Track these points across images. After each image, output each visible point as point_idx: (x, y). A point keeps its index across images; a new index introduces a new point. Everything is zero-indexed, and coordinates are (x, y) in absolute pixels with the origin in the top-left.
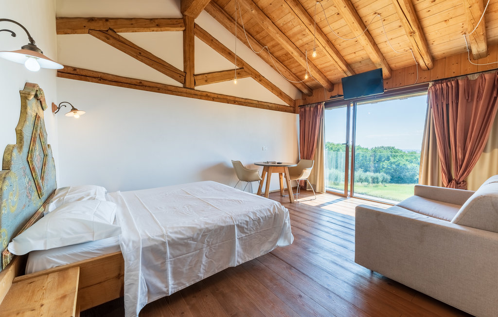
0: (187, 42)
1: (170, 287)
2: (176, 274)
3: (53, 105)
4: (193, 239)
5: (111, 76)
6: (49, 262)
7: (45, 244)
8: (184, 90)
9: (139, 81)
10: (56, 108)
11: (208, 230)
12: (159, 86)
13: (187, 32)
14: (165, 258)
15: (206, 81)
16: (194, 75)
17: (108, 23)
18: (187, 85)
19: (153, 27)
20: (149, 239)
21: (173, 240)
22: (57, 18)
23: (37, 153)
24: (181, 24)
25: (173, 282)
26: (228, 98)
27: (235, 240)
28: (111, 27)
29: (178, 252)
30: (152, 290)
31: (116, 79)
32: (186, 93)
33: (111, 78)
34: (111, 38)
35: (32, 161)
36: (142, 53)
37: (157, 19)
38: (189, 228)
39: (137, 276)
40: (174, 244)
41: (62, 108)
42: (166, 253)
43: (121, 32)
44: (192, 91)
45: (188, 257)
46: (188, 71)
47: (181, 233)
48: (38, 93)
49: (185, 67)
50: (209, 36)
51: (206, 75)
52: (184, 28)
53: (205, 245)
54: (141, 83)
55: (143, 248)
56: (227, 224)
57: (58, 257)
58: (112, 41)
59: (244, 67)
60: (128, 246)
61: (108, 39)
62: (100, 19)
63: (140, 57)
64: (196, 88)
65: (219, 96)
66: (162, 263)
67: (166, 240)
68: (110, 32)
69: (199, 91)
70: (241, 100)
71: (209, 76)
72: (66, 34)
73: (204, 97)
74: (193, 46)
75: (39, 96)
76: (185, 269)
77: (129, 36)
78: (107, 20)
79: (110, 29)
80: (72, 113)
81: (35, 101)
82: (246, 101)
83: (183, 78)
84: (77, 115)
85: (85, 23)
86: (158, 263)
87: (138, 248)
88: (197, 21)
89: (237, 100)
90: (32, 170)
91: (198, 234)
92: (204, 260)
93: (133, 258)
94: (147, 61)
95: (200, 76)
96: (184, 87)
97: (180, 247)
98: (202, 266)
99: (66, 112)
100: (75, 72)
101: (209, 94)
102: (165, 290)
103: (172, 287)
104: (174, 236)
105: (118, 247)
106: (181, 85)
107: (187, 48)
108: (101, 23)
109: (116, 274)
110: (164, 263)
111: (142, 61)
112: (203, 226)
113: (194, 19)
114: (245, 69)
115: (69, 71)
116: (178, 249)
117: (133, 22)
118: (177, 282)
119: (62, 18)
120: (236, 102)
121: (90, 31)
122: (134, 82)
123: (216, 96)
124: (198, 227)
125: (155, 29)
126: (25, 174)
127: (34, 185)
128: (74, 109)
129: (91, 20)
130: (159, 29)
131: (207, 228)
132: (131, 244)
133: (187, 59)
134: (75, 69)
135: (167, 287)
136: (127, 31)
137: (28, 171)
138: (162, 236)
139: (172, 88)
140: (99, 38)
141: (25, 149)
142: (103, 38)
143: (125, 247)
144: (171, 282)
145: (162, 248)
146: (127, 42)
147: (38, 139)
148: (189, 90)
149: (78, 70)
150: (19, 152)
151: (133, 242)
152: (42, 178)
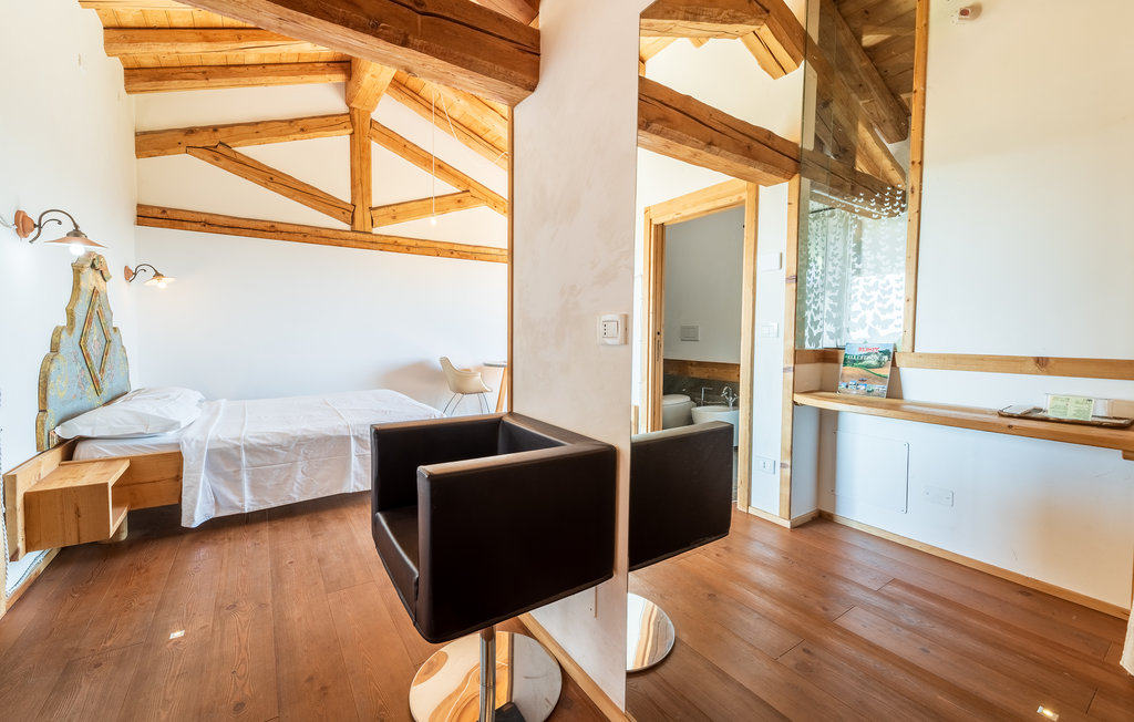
0: (357, 154)
1: (246, 502)
2: (255, 488)
3: (127, 270)
4: (281, 447)
5: (221, 218)
6: (98, 451)
7: (93, 431)
8: (352, 235)
9: (269, 224)
10: (130, 274)
11: (306, 439)
12: (305, 230)
13: (357, 135)
14: (239, 466)
15: (394, 218)
16: (371, 209)
17: (217, 134)
18: (358, 227)
19: (294, 133)
20: (219, 440)
21: (251, 445)
22: (136, 135)
23: (95, 338)
24: (345, 125)
25: (251, 497)
26: (438, 245)
27: (350, 458)
28: (222, 140)
29: (259, 461)
30: (221, 501)
31: (231, 223)
32: (356, 240)
33: (222, 221)
34: (222, 158)
35: (85, 347)
36: (275, 179)
37: (302, 119)
38: (278, 433)
39: (198, 478)
40: (252, 450)
41: (140, 274)
42: (240, 459)
43: (240, 146)
44: (367, 237)
45: (274, 469)
46: (358, 203)
47: (264, 438)
48: (96, 262)
49: (353, 197)
50: (397, 138)
51: (393, 208)
52: (351, 131)
53: (300, 458)
54: (273, 226)
55: (209, 451)
56: (337, 434)
57: (107, 448)
58: (224, 161)
59: (470, 189)
60: (189, 445)
61: (217, 159)
62: (204, 129)
63: (272, 185)
64: (375, 231)
65: (420, 243)
66: (235, 472)
67: (242, 444)
68: (221, 149)
69: (381, 236)
70: (464, 249)
71: (400, 208)
72: (150, 156)
73: (390, 247)
74: (369, 159)
75: (98, 266)
76: (269, 484)
77: (251, 151)
78: (215, 129)
79: (221, 143)
80: (155, 281)
81: (92, 271)
82: (476, 250)
83: (349, 215)
84: (162, 284)
85: (181, 138)
86: (231, 470)
87: (203, 449)
88: (374, 116)
89: (455, 248)
90: (86, 357)
91: (289, 442)
92: (299, 476)
93: (194, 459)
94: (284, 190)
95: (383, 210)
96: (352, 231)
97: (261, 455)
98: (296, 484)
99: (145, 280)
100: (164, 216)
101: (399, 241)
102: (239, 504)
103: (249, 505)
104: (253, 441)
105: (178, 445)
106: (348, 227)
107: (357, 164)
108: (205, 135)
109: (174, 475)
110: (238, 471)
111: (275, 190)
112: (299, 434)
113: (369, 113)
114: (473, 192)
115: (155, 215)
116: (259, 457)
117: (260, 128)
118: (257, 498)
119: (144, 133)
120: (455, 253)
121: (189, 149)
122: (261, 226)
123: (413, 243)
124: (292, 434)
125: (298, 136)
126: (77, 361)
127: (88, 376)
128: (157, 275)
129: (190, 131)
130: (306, 135)
131: (305, 436)
132: (193, 444)
133: (358, 182)
134: (164, 211)
135: (242, 501)
136: (249, 144)
137: (80, 356)
138: (238, 439)
139: (330, 233)
140: (203, 159)
141: (77, 332)
142: (210, 158)
143: (185, 446)
144: (248, 496)
145: (235, 452)
146: (249, 163)
147: (95, 316)
148: (362, 235)
149: (169, 212)
150: (70, 334)
151: (197, 441)
152: (102, 370)
